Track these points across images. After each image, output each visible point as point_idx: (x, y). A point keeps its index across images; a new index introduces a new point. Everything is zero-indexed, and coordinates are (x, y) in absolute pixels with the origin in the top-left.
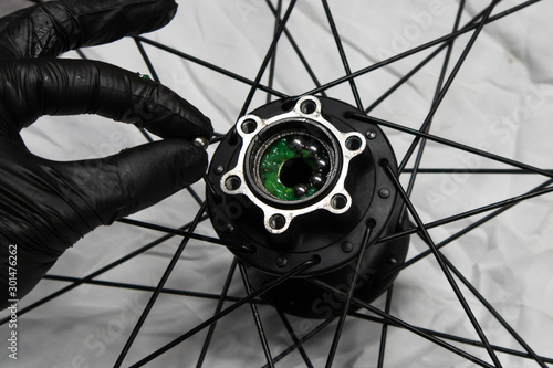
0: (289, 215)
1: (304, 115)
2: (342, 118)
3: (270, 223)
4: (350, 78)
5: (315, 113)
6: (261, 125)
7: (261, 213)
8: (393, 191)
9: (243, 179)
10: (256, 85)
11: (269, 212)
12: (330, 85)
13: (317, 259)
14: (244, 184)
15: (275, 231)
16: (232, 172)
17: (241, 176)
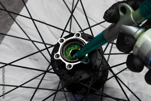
0: (73, 64)
1: (76, 37)
2: (88, 38)
3: (68, 67)
4: (90, 28)
5: (80, 37)
6: (65, 41)
7: (65, 64)
8: (102, 58)
9: (60, 55)
10: (64, 31)
11: (67, 64)
12: (84, 30)
13: (81, 77)
14: (60, 56)
15: (69, 69)
16: (57, 53)
17: (60, 54)
